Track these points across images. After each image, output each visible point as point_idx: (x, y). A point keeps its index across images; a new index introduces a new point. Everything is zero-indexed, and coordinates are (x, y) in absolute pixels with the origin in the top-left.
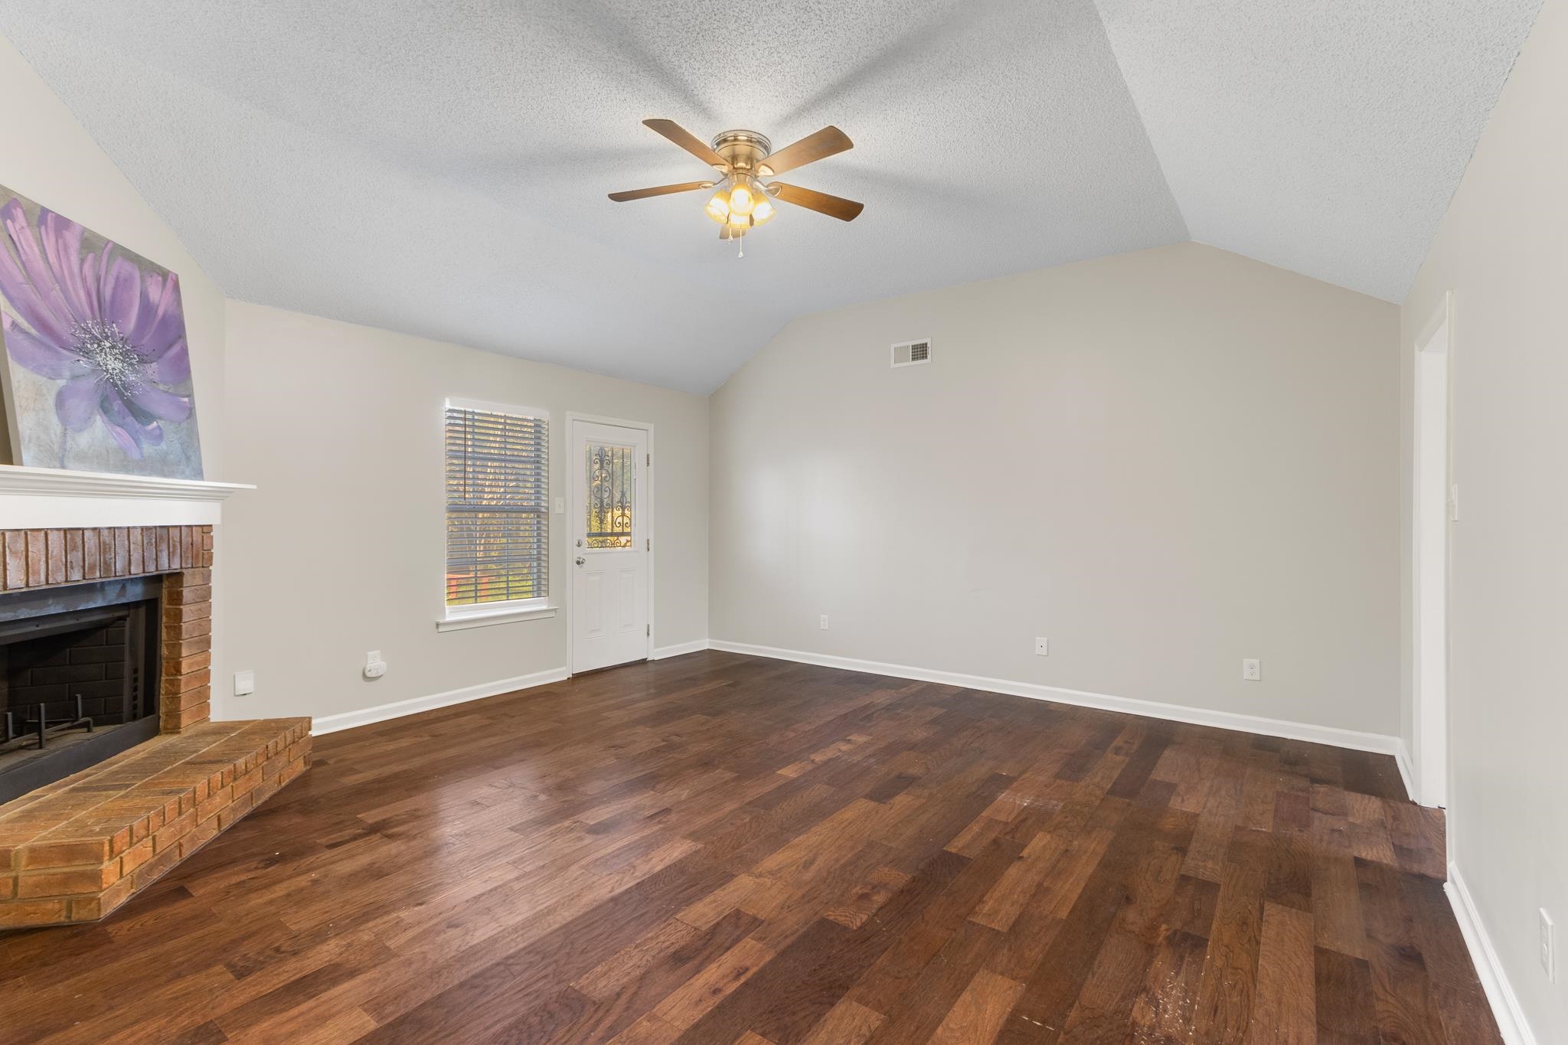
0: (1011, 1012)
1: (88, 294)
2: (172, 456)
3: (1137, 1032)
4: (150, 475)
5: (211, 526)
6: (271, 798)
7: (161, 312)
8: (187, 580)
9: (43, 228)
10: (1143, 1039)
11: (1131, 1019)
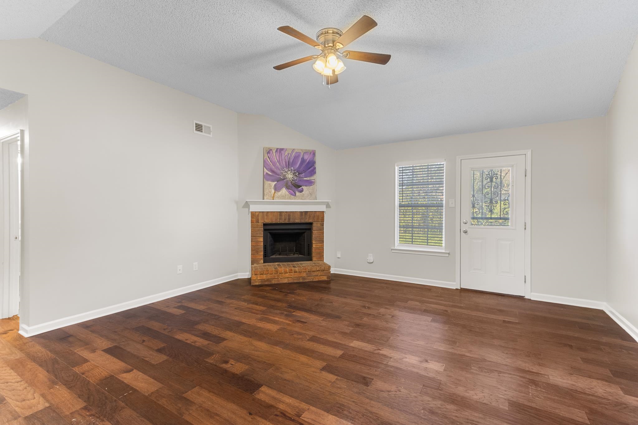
0: (136, 389)
1: (286, 163)
2: (306, 195)
3: (99, 420)
4: (298, 200)
5: (324, 211)
6: (308, 282)
7: (307, 161)
8: (314, 224)
9: (276, 152)
10: (94, 420)
11: (106, 420)
